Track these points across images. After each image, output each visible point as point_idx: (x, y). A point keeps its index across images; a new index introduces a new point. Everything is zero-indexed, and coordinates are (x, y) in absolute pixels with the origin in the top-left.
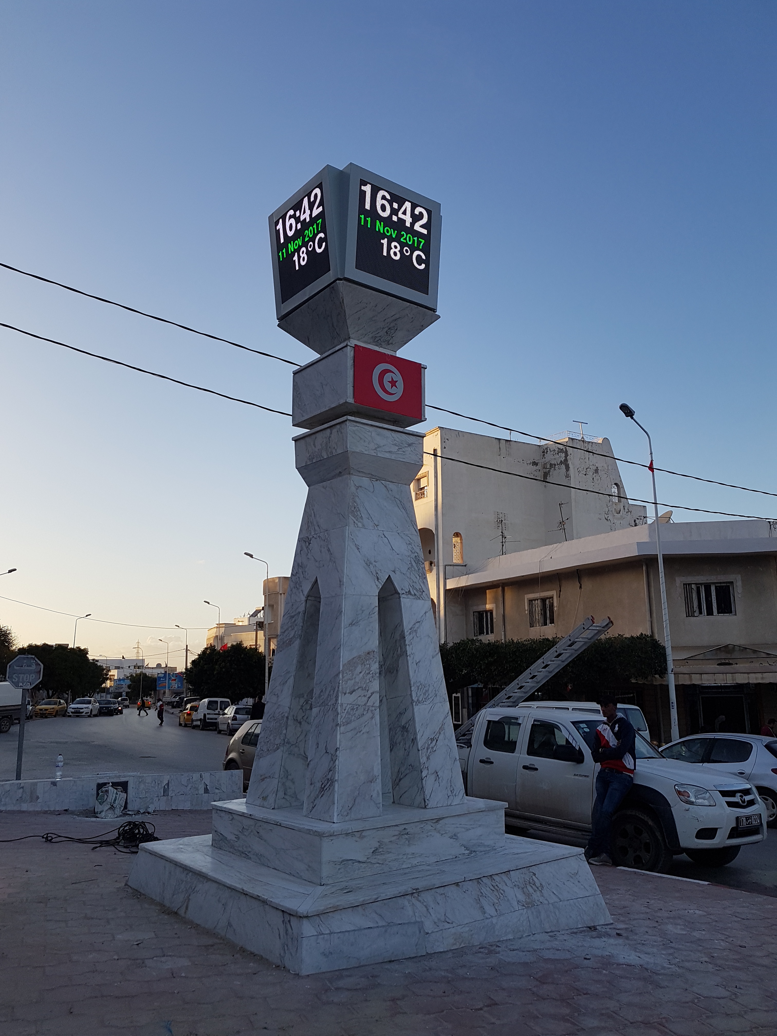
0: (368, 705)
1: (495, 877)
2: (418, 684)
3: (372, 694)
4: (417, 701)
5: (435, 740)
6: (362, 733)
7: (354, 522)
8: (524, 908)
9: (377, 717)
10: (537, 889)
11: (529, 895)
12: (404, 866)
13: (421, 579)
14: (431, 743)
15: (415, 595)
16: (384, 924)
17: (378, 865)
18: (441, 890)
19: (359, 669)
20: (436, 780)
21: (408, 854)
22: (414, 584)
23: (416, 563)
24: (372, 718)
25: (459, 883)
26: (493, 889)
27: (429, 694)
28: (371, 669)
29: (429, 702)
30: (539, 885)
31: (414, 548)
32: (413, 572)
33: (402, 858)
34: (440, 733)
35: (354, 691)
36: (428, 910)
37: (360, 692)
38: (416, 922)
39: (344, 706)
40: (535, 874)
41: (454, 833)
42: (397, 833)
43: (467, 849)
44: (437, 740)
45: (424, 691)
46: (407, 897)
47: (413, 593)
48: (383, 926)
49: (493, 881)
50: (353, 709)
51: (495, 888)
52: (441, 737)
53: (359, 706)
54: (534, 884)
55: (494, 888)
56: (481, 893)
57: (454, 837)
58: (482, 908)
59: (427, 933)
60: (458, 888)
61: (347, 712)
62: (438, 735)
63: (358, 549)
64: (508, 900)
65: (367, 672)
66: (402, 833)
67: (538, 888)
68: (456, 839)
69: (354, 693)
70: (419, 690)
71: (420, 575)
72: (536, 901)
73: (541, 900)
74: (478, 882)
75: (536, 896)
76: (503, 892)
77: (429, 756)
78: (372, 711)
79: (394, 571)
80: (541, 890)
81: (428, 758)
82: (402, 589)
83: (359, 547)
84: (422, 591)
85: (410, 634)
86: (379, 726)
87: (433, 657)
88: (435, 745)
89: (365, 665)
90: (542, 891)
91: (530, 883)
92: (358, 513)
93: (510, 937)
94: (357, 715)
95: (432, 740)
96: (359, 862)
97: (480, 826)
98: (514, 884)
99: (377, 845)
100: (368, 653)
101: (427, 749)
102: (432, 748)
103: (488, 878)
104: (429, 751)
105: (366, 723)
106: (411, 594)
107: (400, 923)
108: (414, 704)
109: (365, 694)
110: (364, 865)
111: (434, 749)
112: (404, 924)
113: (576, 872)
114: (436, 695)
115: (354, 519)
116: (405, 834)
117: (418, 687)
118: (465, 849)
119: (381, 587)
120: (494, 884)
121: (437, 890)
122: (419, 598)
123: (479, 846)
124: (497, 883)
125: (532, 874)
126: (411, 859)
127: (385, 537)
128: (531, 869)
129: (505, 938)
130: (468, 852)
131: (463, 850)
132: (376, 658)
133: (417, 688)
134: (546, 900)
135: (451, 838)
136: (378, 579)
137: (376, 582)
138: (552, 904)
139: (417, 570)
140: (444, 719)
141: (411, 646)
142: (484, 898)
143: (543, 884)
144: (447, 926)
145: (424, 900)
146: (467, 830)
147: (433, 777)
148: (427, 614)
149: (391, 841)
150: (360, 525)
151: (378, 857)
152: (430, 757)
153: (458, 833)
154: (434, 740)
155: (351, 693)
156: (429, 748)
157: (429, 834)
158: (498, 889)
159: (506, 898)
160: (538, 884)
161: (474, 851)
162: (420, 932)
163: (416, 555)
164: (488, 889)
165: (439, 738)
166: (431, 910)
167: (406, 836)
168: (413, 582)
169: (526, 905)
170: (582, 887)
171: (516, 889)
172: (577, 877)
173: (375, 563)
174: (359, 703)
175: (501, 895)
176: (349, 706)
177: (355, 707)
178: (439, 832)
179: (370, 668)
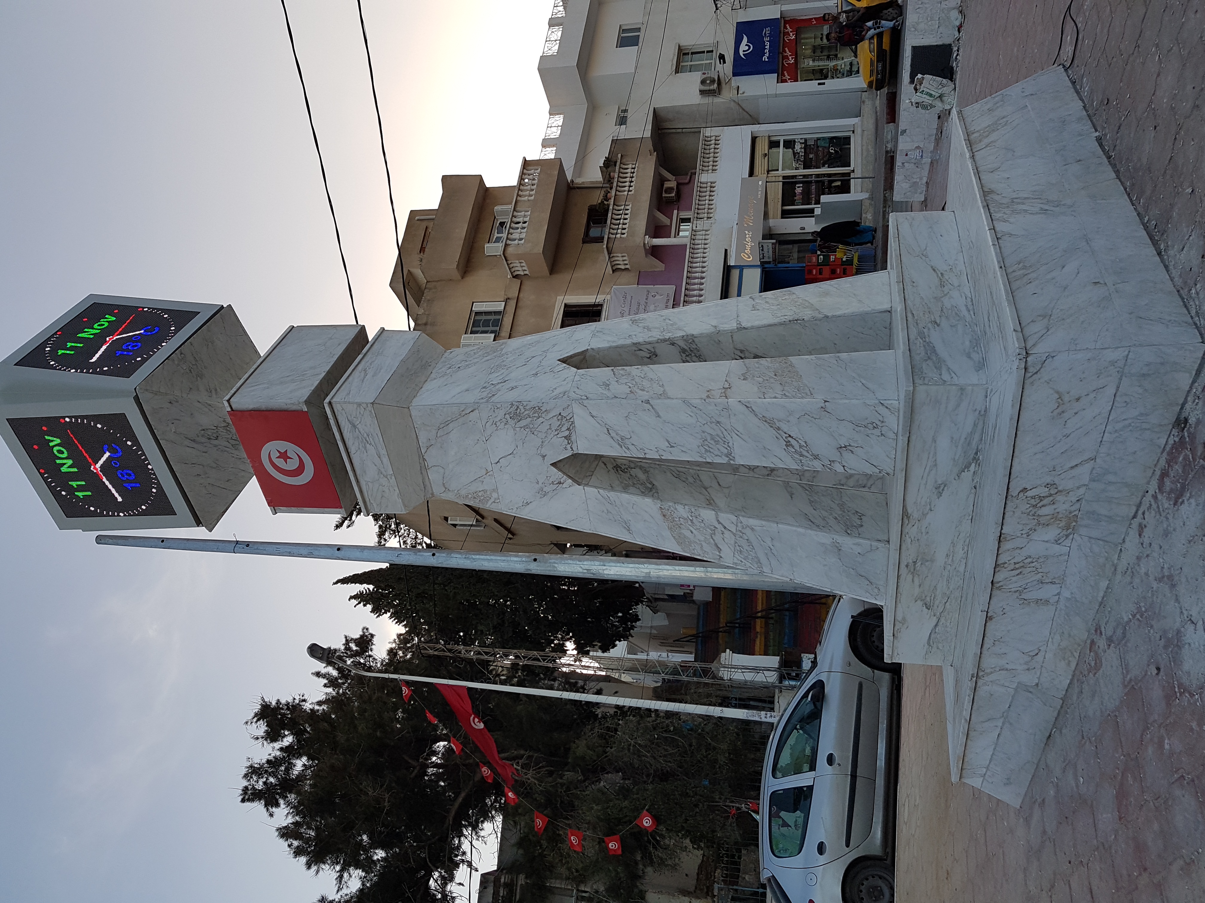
0: (735, 532)
1: (1003, 559)
2: (703, 451)
3: (720, 523)
4: (727, 457)
5: (790, 439)
6: (772, 547)
7: (494, 502)
8: (1071, 536)
9: (752, 522)
10: (1051, 498)
11: (1055, 517)
12: (962, 569)
13: (543, 415)
14: (793, 447)
15: (568, 429)
16: (1001, 720)
17: (947, 604)
18: (988, 642)
19: (687, 533)
20: (852, 452)
21: (945, 563)
22: (553, 429)
23: (521, 420)
24: (752, 529)
25: (989, 615)
26: (1018, 571)
27: (718, 435)
28: (686, 516)
29: (729, 438)
30: (1047, 489)
31: (499, 419)
32: (536, 426)
33: (949, 571)
34: (779, 429)
35: (716, 545)
36: (1007, 670)
37: (718, 538)
38: (1016, 690)
39: (736, 561)
40: (1025, 490)
41: (934, 490)
42: (910, 577)
43: (968, 467)
44: (790, 436)
45: (712, 442)
46: (979, 684)
47: (567, 433)
48: (1003, 723)
49: (1006, 565)
50: (741, 551)
51: (1019, 568)
52: (784, 427)
53: (736, 543)
54: (1041, 498)
55: (1017, 569)
56: (1015, 592)
57: (940, 489)
58: (1037, 601)
59: (1037, 685)
60: (994, 620)
61: (745, 559)
62: (780, 432)
63: (528, 504)
64: (1046, 557)
65: (690, 523)
66: (912, 570)
67: (1051, 495)
68: (945, 486)
69: (719, 546)
70: (711, 450)
71: (536, 415)
72: (1073, 508)
73: (1074, 499)
74: (999, 588)
75: (1063, 505)
76: (1029, 560)
77: (813, 455)
78: (743, 528)
79: (544, 457)
80: (1056, 490)
81: (816, 457)
82: (566, 449)
83: (525, 502)
84: (560, 417)
85: (628, 449)
86: (764, 523)
87: (659, 416)
88: (798, 441)
89: (681, 524)
90: (1060, 488)
91: (1035, 506)
92: (480, 494)
93: (1104, 584)
94: (749, 549)
95: (788, 444)
96: (936, 625)
97: (934, 441)
98: (1025, 536)
99: (920, 603)
100: (664, 516)
101: (802, 455)
102: (801, 447)
103: (999, 571)
104: (805, 453)
105: (760, 538)
106: (570, 434)
107: (1008, 705)
108: (732, 462)
109: (721, 532)
110: (943, 620)
111: (804, 444)
112: (1011, 702)
113: (1057, 396)
114: (718, 422)
115: (490, 502)
116: (915, 565)
117: (706, 451)
118: (966, 470)
119: (570, 481)
120: (1012, 567)
121: (986, 646)
122: (573, 423)
123: (969, 444)
124: (1012, 561)
125: (1021, 495)
126: (954, 558)
127: (498, 462)
128: (1014, 492)
129: (1101, 594)
130: (973, 465)
131: (967, 476)
132: (670, 506)
133: (708, 454)
134: (1078, 488)
135: (940, 494)
136: (560, 483)
137: (564, 486)
138: (1092, 480)
139: (530, 419)
140: (756, 415)
141: (647, 451)
142: (1025, 591)
143: (1048, 480)
144: (1040, 658)
145: (992, 668)
146: (936, 465)
147: (847, 455)
148: (594, 414)
149: (920, 586)
150: (495, 495)
151: (937, 602)
152: (815, 453)
153: (936, 482)
154: (790, 442)
155: (719, 550)
156: (801, 452)
157: (923, 530)
158: (1021, 564)
159: (1041, 560)
160: (1043, 492)
161: (976, 453)
162: (1030, 692)
163: (507, 416)
164: (1014, 579)
165: (785, 430)
166: (1009, 667)
167: (919, 564)
168: (550, 428)
169: (1069, 531)
170: (1092, 396)
171: (1035, 536)
172: (1066, 398)
173: (540, 483)
174: (733, 542)
175: (1033, 565)
176: (736, 555)
177: (738, 548)
178: (925, 515)
179: (685, 519)
